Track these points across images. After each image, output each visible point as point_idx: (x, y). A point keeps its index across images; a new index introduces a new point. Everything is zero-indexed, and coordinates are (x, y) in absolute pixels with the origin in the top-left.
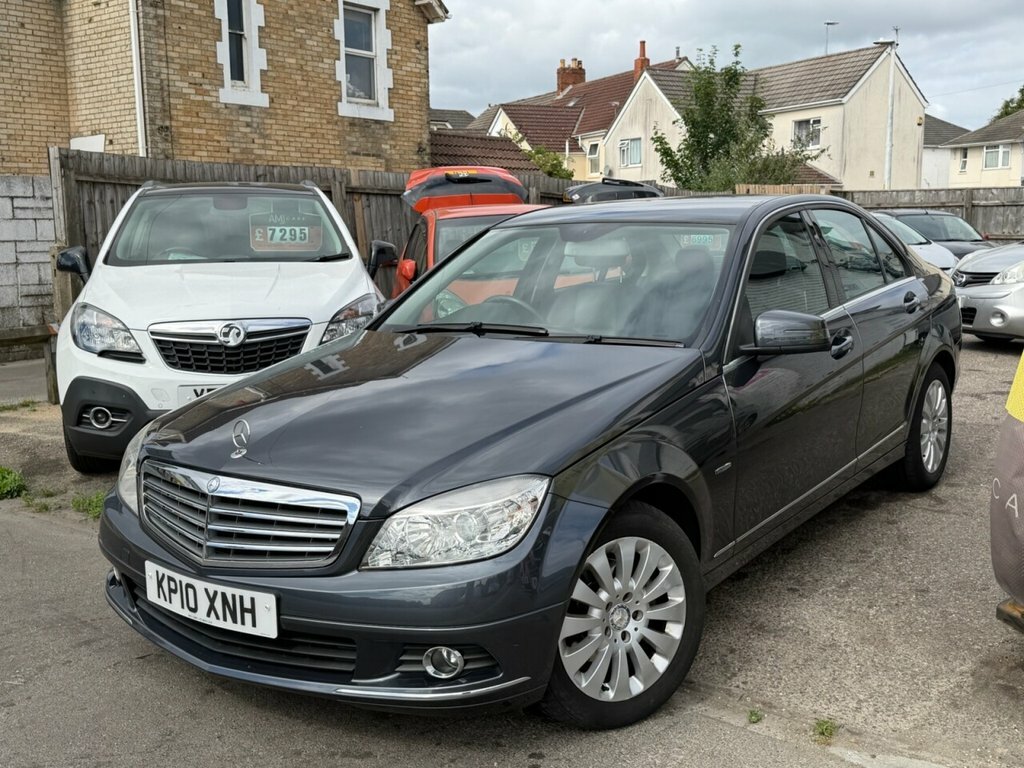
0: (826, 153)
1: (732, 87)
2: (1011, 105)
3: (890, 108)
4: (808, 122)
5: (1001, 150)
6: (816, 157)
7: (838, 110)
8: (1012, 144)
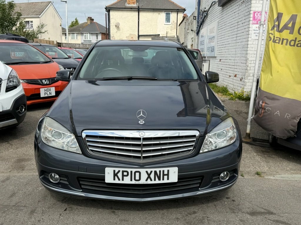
0: (47, 32)
1: (11, 8)
2: (73, 23)
3: (67, 20)
4: (28, 22)
5: (75, 35)
6: (44, 33)
7: (38, 19)
8: (78, 33)
